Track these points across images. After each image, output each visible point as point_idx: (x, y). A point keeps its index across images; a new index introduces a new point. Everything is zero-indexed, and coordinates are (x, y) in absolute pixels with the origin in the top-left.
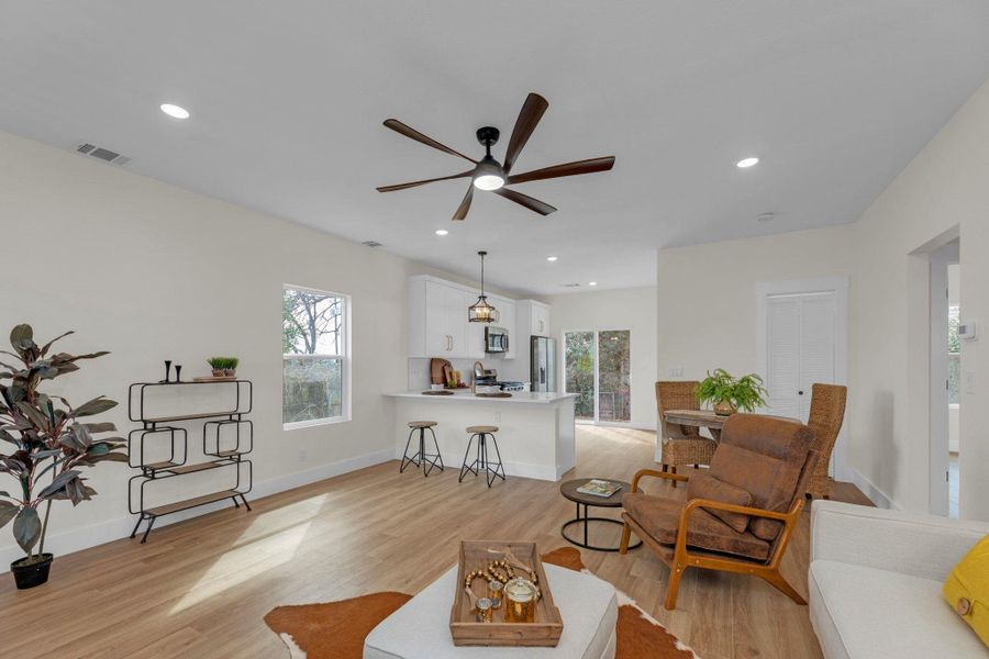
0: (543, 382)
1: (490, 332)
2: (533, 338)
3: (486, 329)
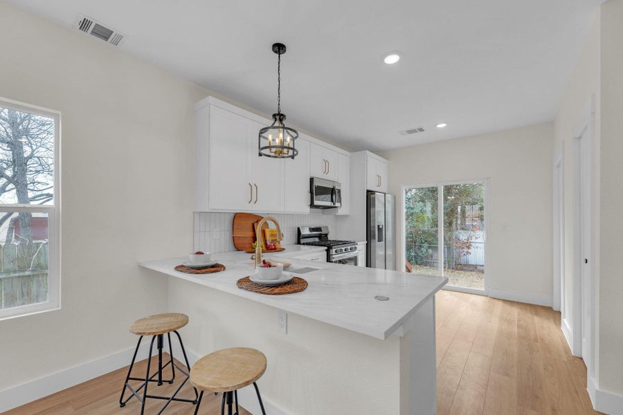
0: (380, 240)
1: (316, 184)
2: (370, 193)
3: (312, 180)
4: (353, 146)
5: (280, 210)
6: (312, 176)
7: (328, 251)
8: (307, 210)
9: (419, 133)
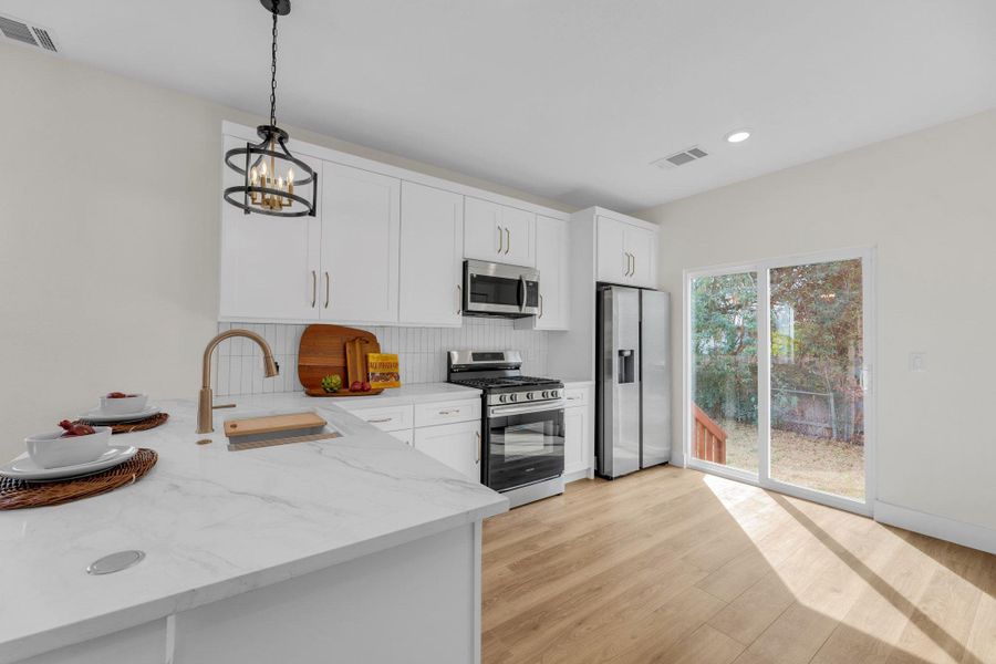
1: (473, 271)
2: (602, 289)
3: (465, 265)
4: (573, 201)
5: (389, 318)
6: (468, 256)
7: (484, 398)
8: (457, 320)
9: (698, 161)
